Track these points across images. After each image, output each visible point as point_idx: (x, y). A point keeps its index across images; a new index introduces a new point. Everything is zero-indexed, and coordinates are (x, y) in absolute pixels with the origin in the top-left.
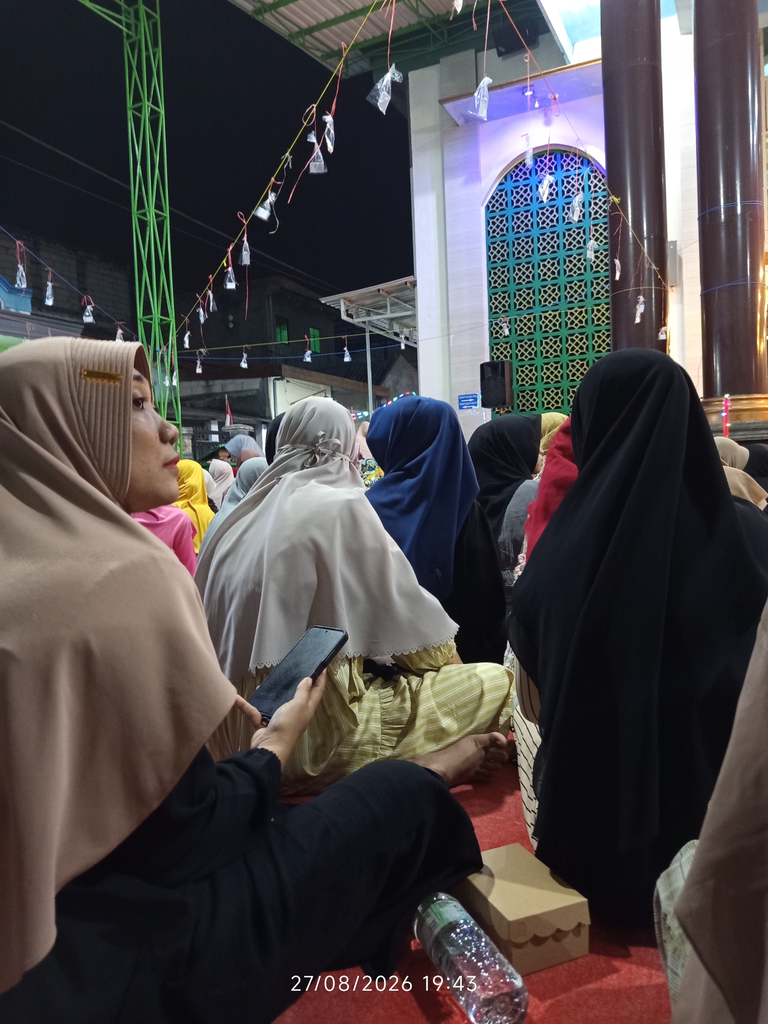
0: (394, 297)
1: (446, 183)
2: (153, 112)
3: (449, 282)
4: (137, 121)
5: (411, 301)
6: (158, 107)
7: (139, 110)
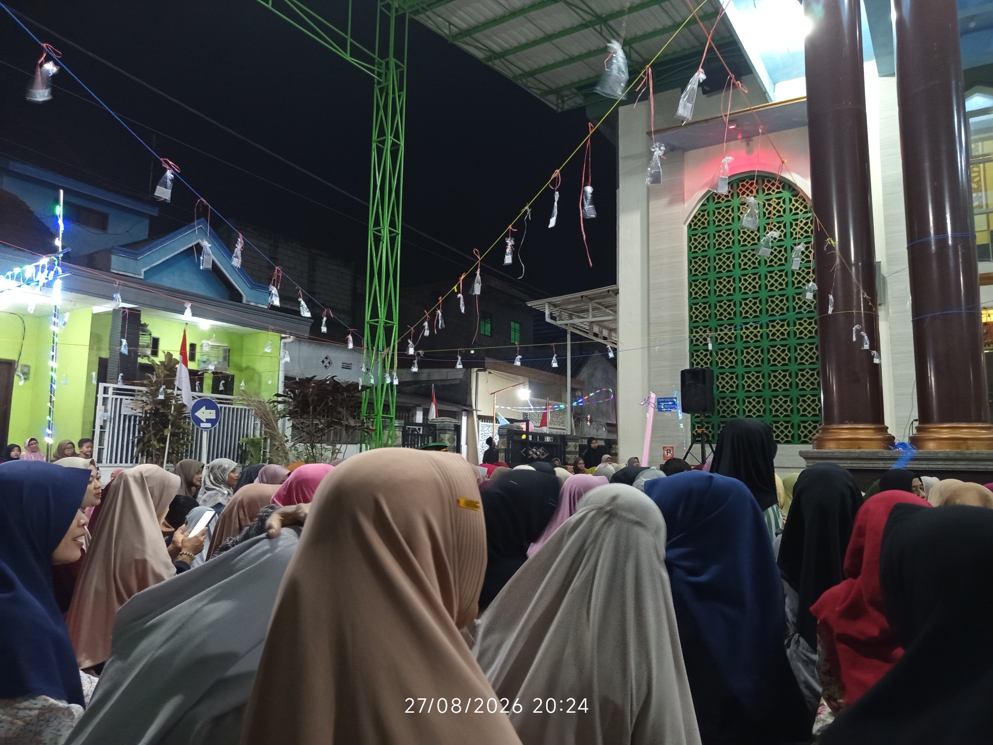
0: (596, 303)
1: (651, 203)
2: (394, 144)
3: (651, 292)
4: (380, 152)
5: (613, 307)
6: (399, 141)
7: (383, 142)
